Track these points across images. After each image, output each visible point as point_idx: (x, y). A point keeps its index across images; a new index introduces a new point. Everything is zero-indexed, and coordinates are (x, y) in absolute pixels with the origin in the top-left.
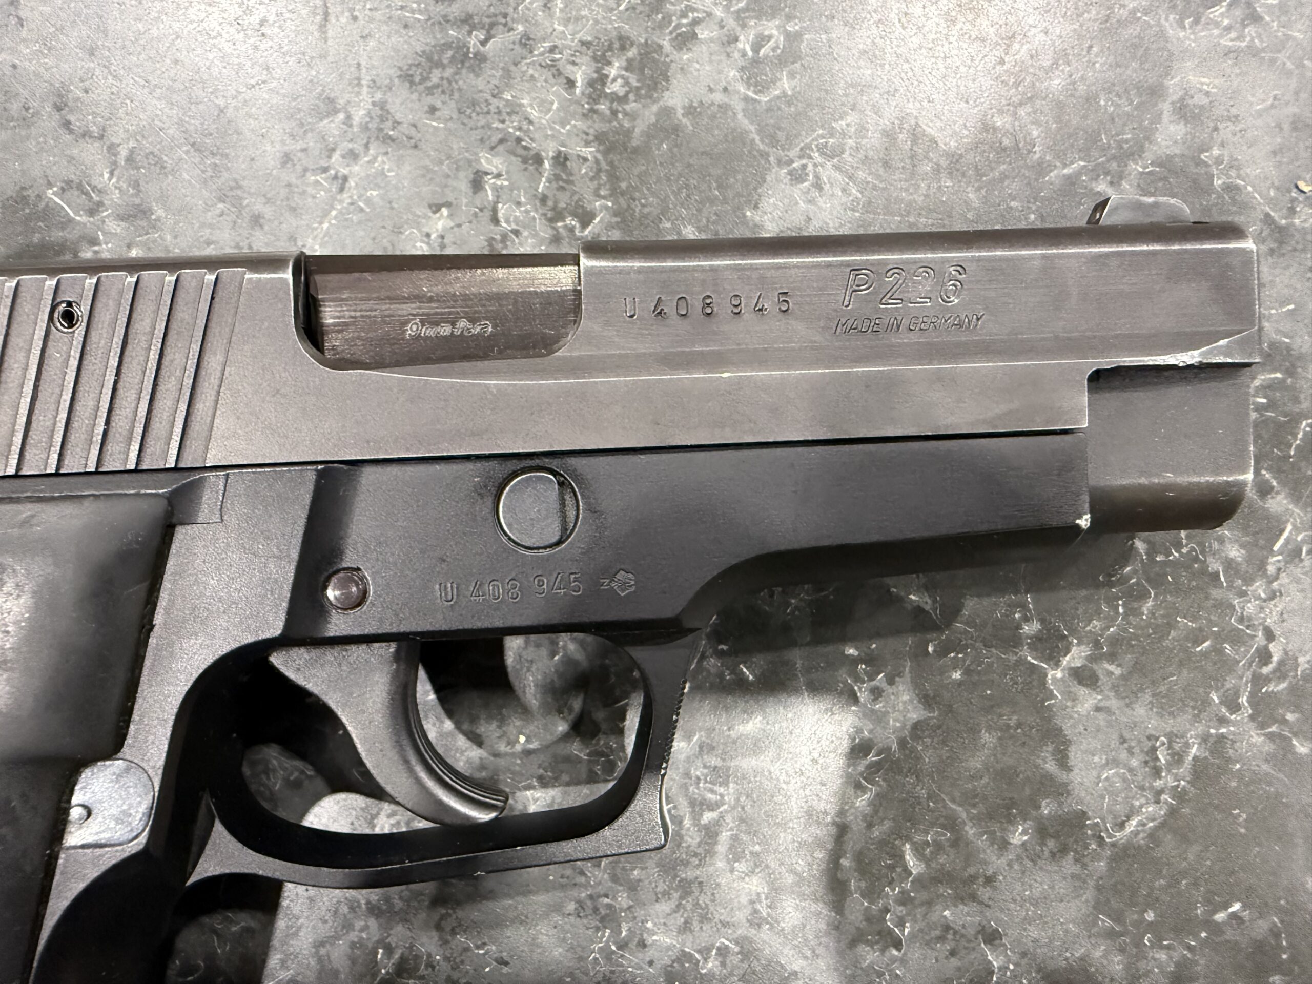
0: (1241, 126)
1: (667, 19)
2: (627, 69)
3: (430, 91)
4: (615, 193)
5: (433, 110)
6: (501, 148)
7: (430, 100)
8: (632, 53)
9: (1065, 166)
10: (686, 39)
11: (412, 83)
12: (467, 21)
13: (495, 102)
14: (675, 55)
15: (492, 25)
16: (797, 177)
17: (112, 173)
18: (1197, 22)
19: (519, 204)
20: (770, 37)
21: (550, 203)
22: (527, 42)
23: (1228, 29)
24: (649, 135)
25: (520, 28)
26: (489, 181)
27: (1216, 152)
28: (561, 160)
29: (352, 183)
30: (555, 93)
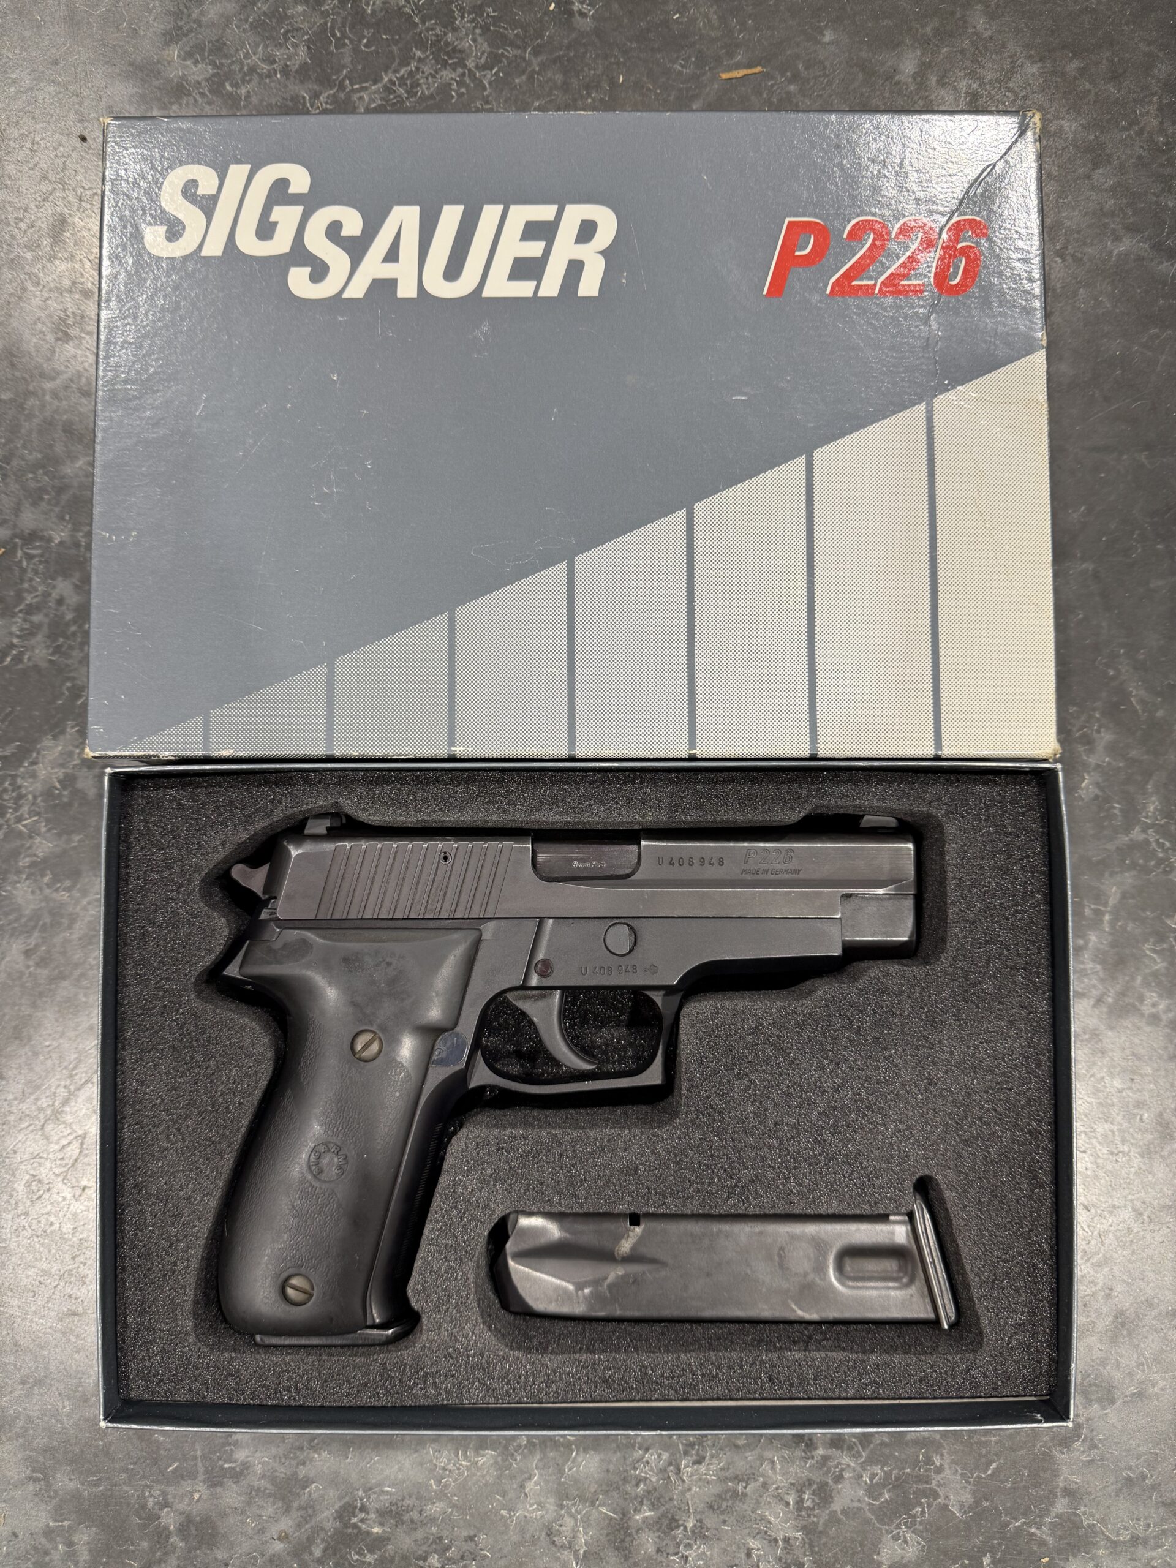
0: (1093, 1496)
1: (829, 1470)
2: (813, 1494)
3: (722, 1513)
4: (813, 1553)
5: (724, 1522)
6: (758, 1537)
7: (722, 1517)
8: (815, 1486)
9: (1016, 1522)
10: (839, 1478)
11: (714, 1509)
12: (737, 1478)
13: (753, 1515)
14: (835, 1486)
15: (748, 1479)
16: (896, 1538)
17: (577, 1564)
18: (1069, 1450)
19: (769, 1562)
20: (877, 1474)
21: (784, 1561)
22: (765, 1486)
23: (1083, 1452)
24: (826, 1525)
25: (761, 1479)
26: (754, 1552)
27: (1083, 1509)
28: (786, 1540)
29: (690, 1559)
30: (780, 1508)
